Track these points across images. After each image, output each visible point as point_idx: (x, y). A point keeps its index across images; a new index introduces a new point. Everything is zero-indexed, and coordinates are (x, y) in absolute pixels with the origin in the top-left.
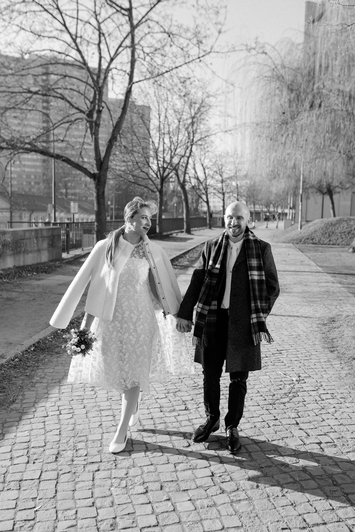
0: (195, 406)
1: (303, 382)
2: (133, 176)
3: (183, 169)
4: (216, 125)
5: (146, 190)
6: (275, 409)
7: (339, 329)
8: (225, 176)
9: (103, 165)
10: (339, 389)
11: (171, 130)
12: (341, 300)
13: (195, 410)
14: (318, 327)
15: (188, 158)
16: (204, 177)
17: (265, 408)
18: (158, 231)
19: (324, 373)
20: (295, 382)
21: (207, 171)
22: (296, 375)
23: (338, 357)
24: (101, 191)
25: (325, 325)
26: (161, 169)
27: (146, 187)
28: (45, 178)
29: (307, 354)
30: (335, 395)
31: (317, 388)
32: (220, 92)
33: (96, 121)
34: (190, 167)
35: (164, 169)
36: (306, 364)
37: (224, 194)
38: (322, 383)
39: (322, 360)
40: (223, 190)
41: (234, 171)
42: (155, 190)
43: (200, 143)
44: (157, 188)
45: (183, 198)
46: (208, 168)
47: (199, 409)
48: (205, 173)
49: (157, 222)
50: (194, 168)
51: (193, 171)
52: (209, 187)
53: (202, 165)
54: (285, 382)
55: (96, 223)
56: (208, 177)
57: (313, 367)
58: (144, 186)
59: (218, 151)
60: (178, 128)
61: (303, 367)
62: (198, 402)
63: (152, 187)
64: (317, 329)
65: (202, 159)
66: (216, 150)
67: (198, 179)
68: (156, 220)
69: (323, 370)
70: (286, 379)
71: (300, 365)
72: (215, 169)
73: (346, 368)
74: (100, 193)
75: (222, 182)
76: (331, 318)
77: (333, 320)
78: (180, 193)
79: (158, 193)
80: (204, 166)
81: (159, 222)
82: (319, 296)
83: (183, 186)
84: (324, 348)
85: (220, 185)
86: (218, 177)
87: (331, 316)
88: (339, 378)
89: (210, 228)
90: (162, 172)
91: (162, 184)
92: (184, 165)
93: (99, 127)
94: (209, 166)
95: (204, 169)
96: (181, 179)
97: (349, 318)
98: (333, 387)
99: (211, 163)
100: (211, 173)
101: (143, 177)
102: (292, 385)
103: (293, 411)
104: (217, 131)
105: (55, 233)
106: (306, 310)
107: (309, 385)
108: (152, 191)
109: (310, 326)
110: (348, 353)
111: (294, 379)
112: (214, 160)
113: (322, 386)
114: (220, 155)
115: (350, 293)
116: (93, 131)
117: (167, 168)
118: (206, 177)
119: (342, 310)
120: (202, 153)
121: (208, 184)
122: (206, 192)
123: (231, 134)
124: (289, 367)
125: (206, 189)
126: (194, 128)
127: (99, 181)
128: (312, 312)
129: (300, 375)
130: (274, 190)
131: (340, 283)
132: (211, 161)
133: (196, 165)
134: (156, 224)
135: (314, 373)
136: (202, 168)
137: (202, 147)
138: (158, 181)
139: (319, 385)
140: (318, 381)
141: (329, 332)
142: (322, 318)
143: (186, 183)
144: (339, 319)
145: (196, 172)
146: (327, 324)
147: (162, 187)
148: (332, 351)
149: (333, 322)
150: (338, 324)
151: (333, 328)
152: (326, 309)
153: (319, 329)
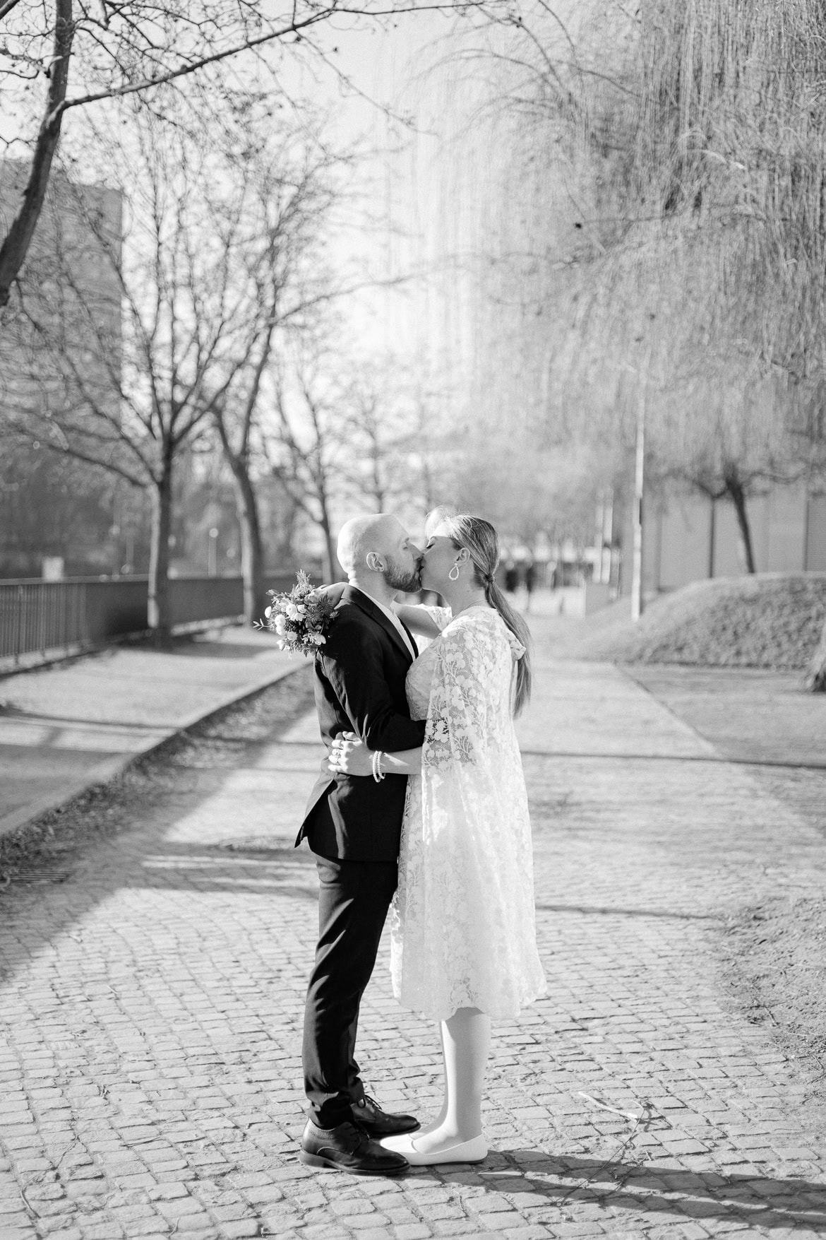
0: (293, 1221)
1: (662, 1124)
2: (66, 429)
3: (242, 410)
4: (354, 259)
5: (110, 477)
6: (570, 1220)
7: (777, 945)
8: (384, 435)
10: (784, 1146)
11: (198, 272)
13: (291, 1233)
14: (707, 940)
15: (260, 369)
16: (314, 437)
17: (534, 1220)
18: (153, 619)
19: (730, 1092)
20: (633, 1125)
21: (322, 417)
22: (636, 1102)
23: (776, 1039)
25: (731, 931)
26: (166, 408)
27: (111, 468)
29: (672, 1029)
30: (771, 1165)
31: (708, 1143)
32: (363, 148)
34: (264, 401)
35: (176, 409)
36: (669, 1065)
37: (379, 496)
38: (726, 1128)
39: (723, 1051)
40: (377, 482)
41: (413, 419)
42: (145, 478)
43: (298, 319)
44: (151, 472)
45: (242, 506)
46: (326, 408)
47: (306, 1231)
48: (316, 425)
49: (152, 589)
50: (279, 407)
51: (274, 418)
52: (329, 471)
53: (307, 396)
54: (601, 1128)
56: (327, 439)
57: (694, 1074)
58: (102, 464)
59: (361, 350)
60: (223, 267)
61: (660, 1076)
62: (304, 1207)
63: (134, 470)
64: (703, 946)
65: (307, 374)
67: (291, 443)
68: (146, 584)
69: (727, 1082)
70: (605, 1117)
71: (650, 1066)
72: (351, 411)
73: (803, 1076)
75: (375, 453)
76: (750, 910)
77: (756, 916)
78: (231, 491)
79: (153, 491)
80: (315, 396)
81: (158, 589)
83: (240, 469)
84: (727, 1008)
85: (366, 466)
86: (360, 439)
87: (748, 900)
88: (782, 1110)
90: (167, 419)
91: (167, 459)
92: (244, 395)
94: (329, 400)
95: (313, 410)
96: (236, 443)
98: (762, 1141)
99: (337, 392)
100: (338, 424)
101: (101, 431)
102: (625, 1138)
103: (631, 1225)
104: (356, 281)
107: (683, 1136)
108: (135, 483)
109: (680, 935)
110: (810, 1023)
111: (632, 1116)
112: (346, 380)
113: (725, 1136)
114: (367, 365)
117: (185, 403)
118: (319, 437)
119: (782, 881)
120: (307, 355)
121: (325, 460)
122: (321, 488)
123: (405, 292)
124: (612, 1075)
125: (319, 477)
126: (279, 269)
128: (684, 887)
129: (653, 1101)
130: (550, 482)
131: (776, 792)
132: (336, 382)
133: (286, 397)
134: (146, 597)
135: (699, 1094)
136: (304, 407)
137: (306, 334)
138: (155, 449)
139: (715, 1133)
140: (713, 1122)
141: (743, 955)
142: (719, 909)
143: (252, 458)
144: (777, 913)
145: (284, 420)
146: (736, 929)
147: (168, 470)
148: (755, 1019)
149: (755, 923)
150: (773, 928)
151: (758, 941)
152: (732, 879)
153: (711, 946)
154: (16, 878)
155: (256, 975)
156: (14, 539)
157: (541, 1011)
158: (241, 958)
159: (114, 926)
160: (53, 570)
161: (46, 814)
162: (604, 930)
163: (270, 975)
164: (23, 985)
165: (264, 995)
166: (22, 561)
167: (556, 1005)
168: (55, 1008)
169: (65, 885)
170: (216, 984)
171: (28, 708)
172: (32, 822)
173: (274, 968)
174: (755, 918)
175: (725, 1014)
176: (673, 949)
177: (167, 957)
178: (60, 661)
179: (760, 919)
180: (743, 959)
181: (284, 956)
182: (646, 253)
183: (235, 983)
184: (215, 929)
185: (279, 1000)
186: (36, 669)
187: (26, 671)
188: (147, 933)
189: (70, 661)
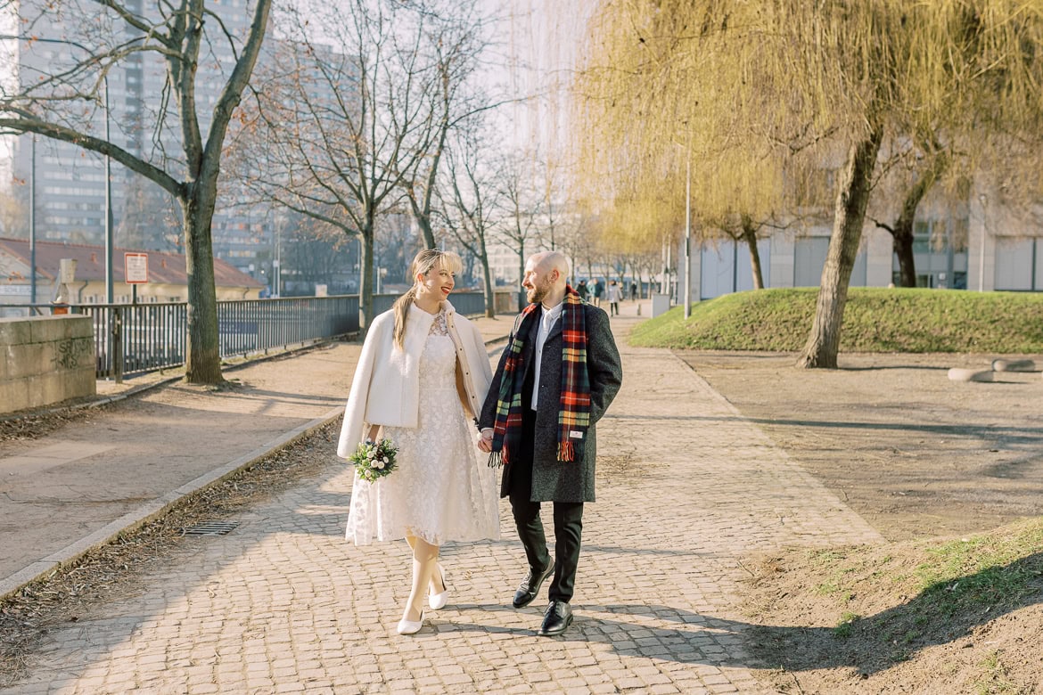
3: (426, 184)
4: (498, 85)
7: (798, 599)
8: (523, 200)
9: (207, 161)
12: (792, 498)
14: (739, 594)
15: (437, 159)
16: (476, 203)
18: (362, 323)
21: (482, 189)
24: (202, 225)
25: (756, 583)
26: (369, 182)
27: (335, 223)
28: (131, 209)
32: (505, 13)
33: (185, 55)
35: (376, 182)
37: (521, 241)
40: (519, 232)
41: (543, 191)
42: (356, 229)
43: (462, 125)
44: (359, 225)
46: (484, 184)
48: (478, 194)
49: (361, 305)
52: (487, 225)
53: (471, 176)
55: (189, 307)
56: (485, 204)
58: (331, 221)
59: (507, 147)
63: (351, 224)
64: (735, 600)
65: (471, 164)
66: (502, 143)
67: (462, 207)
68: (358, 298)
72: (500, 186)
74: (200, 231)
75: (516, 214)
76: (772, 561)
77: (777, 567)
79: (361, 236)
80: (476, 177)
81: (365, 302)
82: (736, 488)
83: (424, 223)
85: (512, 222)
86: (507, 204)
87: (771, 551)
89: (491, 315)
90: (370, 190)
91: (371, 215)
93: (193, 70)
94: (486, 179)
95: (476, 185)
96: (421, 207)
97: (821, 558)
99: (491, 173)
101: (326, 199)
105: (74, 331)
106: (703, 534)
108: (348, 232)
109: (714, 587)
112: (497, 166)
114: (511, 156)
115: (814, 475)
116: (180, 81)
117: (381, 179)
118: (480, 203)
119: (796, 529)
120: (470, 150)
121: (484, 217)
122: (481, 236)
125: (480, 229)
127: (195, 203)
128: (719, 539)
130: (629, 229)
132: (490, 167)
133: (457, 177)
134: (356, 308)
138: (362, 208)
141: (768, 610)
142: (748, 559)
143: (433, 216)
144: (795, 565)
145: (457, 193)
146: (762, 581)
147: (371, 223)
148: (782, 688)
149: (777, 575)
150: (793, 581)
151: (780, 595)
152: (756, 528)
153: (741, 600)
154: (192, 531)
155: (346, 637)
156: (300, 273)
157: (589, 679)
158: (339, 617)
159: (248, 579)
160: (321, 291)
161: (236, 472)
162: (652, 584)
163: (358, 636)
164: (144, 645)
165: (346, 660)
166: (304, 286)
167: (604, 671)
168: (158, 674)
169: (227, 537)
170: (308, 647)
171: (260, 387)
172: (223, 479)
173: (364, 628)
174: (777, 570)
175: (754, 681)
176: (709, 604)
177: (277, 614)
178: (296, 351)
179: (781, 571)
180: (769, 615)
181: (376, 614)
182: (688, 62)
183: (325, 646)
184: (328, 583)
185: (358, 666)
186: (278, 357)
187: (270, 359)
188: (272, 588)
189: (304, 351)
